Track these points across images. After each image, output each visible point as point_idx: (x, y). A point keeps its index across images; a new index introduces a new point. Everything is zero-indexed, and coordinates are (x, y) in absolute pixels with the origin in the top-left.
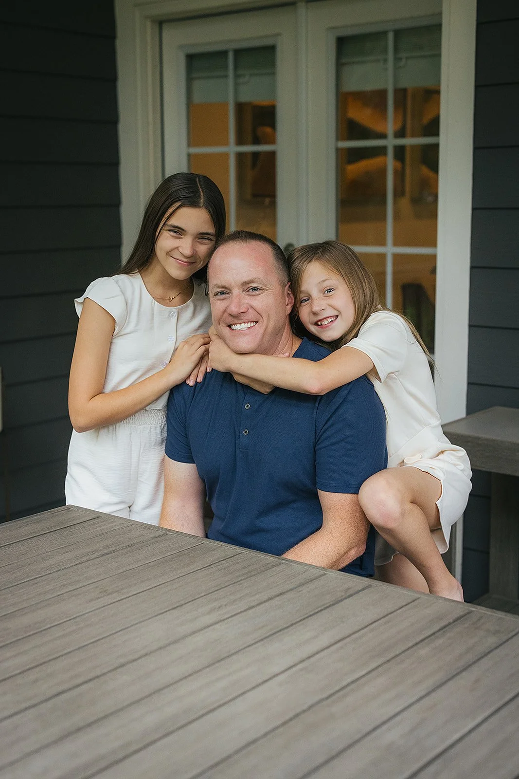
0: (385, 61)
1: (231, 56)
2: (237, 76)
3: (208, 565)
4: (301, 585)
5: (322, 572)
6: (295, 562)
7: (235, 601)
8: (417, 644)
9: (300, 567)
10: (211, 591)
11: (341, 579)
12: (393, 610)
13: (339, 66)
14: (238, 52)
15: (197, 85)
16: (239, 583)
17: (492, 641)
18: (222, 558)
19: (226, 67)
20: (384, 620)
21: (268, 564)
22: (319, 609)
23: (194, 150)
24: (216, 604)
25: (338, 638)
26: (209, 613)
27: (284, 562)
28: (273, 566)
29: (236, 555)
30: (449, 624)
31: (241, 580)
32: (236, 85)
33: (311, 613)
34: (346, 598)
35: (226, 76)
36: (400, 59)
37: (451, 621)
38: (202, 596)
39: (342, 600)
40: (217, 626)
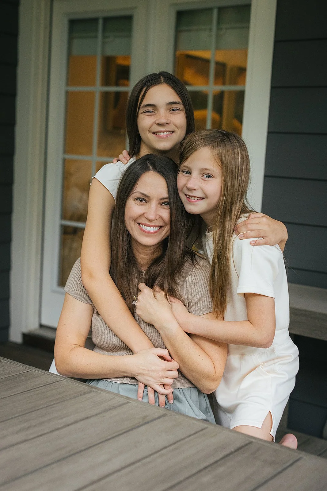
0: (211, 30)
1: (101, 22)
2: (104, 37)
3: (29, 389)
4: (106, 411)
5: (126, 401)
6: (105, 391)
7: (43, 423)
8: (200, 471)
9: (108, 395)
10: (25, 413)
11: (141, 408)
12: (183, 437)
13: (178, 31)
14: (107, 20)
15: (76, 42)
16: (51, 407)
17: (268, 471)
18: (42, 384)
19: (96, 30)
20: (173, 447)
21: (81, 391)
22: (117, 434)
23: (71, 89)
24: (26, 425)
25: (129, 462)
26: (18, 432)
27: (95, 390)
28: (85, 393)
29: (54, 382)
30: (231, 453)
31: (54, 404)
32: (104, 44)
33: (109, 437)
34: (142, 425)
35: (96, 37)
36: (221, 29)
37: (233, 450)
38: (15, 417)
39: (138, 427)
40: (22, 446)
